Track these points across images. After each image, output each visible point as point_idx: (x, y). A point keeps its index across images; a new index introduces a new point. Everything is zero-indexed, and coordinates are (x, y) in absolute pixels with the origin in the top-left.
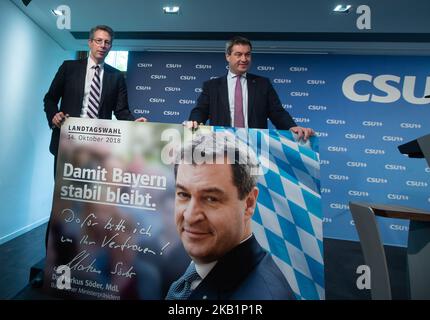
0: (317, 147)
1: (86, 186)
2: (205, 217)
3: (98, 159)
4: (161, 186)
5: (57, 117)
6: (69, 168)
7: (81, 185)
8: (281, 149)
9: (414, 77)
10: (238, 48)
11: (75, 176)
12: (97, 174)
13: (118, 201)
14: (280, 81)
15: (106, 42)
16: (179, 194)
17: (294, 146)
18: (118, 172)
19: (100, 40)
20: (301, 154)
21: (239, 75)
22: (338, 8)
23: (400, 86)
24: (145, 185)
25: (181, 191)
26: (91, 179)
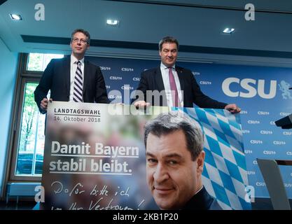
1: (72, 160)
2: (170, 177)
3: (82, 136)
4: (135, 155)
6: (56, 145)
7: (68, 159)
8: (217, 122)
11: (62, 152)
12: (82, 149)
13: (101, 170)
16: (149, 160)
18: (99, 146)
20: (230, 126)
22: (226, 30)
23: (256, 86)
24: (122, 156)
25: (150, 157)
26: (77, 154)
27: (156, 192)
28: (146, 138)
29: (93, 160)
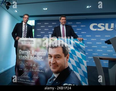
0: (84, 43)
2: (56, 62)
3: (28, 48)
4: (44, 54)
5: (17, 38)
6: (20, 51)
7: (24, 55)
8: (75, 43)
9: (108, 24)
10: (63, 18)
11: (22, 53)
12: (28, 52)
13: (33, 59)
14: (74, 26)
15: (27, 18)
17: (78, 43)
18: (33, 51)
19: (26, 18)
20: (80, 45)
21: (63, 25)
23: (104, 26)
24: (40, 54)
25: (49, 55)
26: (26, 53)
27: (51, 67)
28: (48, 49)
29: (31, 56)
